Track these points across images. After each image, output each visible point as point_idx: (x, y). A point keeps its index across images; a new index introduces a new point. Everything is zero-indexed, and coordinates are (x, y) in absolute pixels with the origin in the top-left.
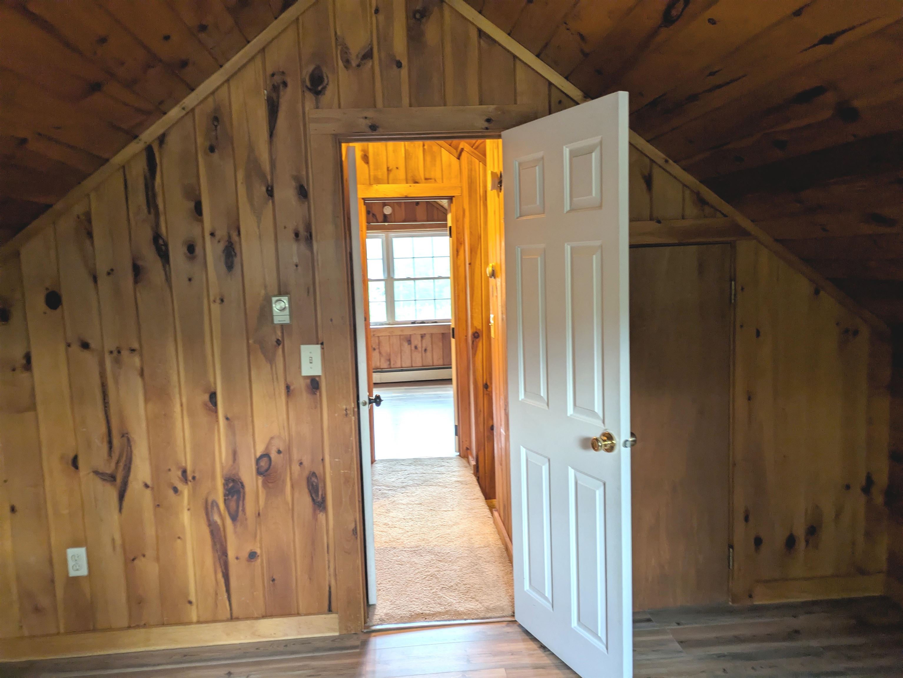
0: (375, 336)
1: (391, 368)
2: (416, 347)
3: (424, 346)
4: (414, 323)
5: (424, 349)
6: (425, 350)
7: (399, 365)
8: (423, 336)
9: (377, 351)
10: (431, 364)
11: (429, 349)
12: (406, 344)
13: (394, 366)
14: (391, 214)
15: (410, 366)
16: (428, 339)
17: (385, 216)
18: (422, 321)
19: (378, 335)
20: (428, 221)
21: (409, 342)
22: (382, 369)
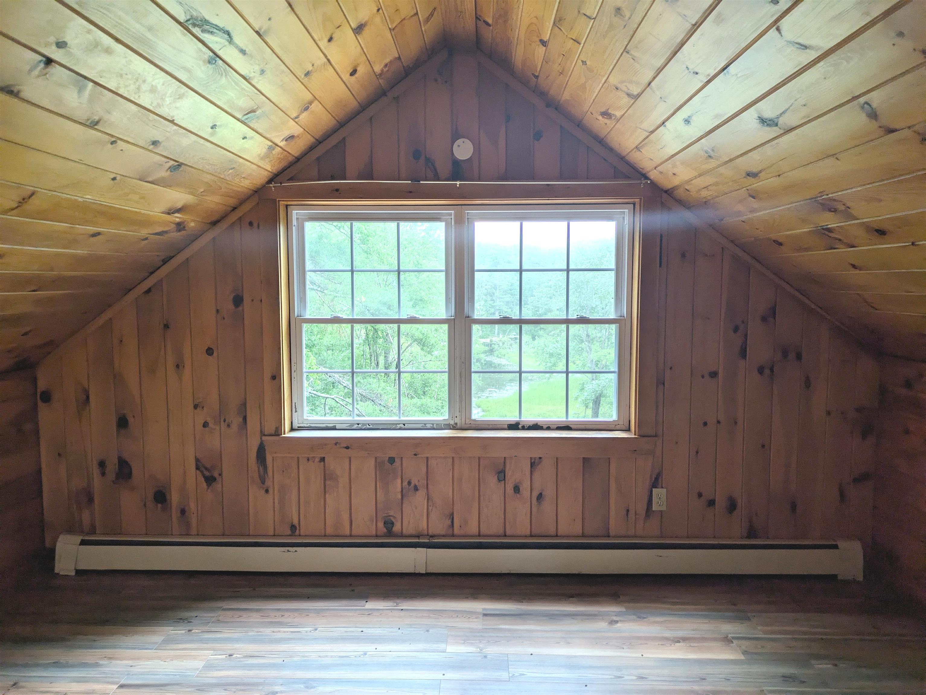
0: (420, 456)
1: (453, 536)
2: (517, 489)
3: (537, 485)
4: (514, 426)
5: (535, 494)
6: (540, 497)
7: (473, 528)
8: (534, 464)
9: (422, 493)
10: (552, 531)
11: (549, 493)
12: (492, 480)
13: (462, 532)
14: (470, 159)
15: (501, 532)
16: (547, 467)
17: (456, 163)
18: (535, 423)
19: (428, 456)
20: (561, 179)
21: (501, 475)
22: (432, 536)
